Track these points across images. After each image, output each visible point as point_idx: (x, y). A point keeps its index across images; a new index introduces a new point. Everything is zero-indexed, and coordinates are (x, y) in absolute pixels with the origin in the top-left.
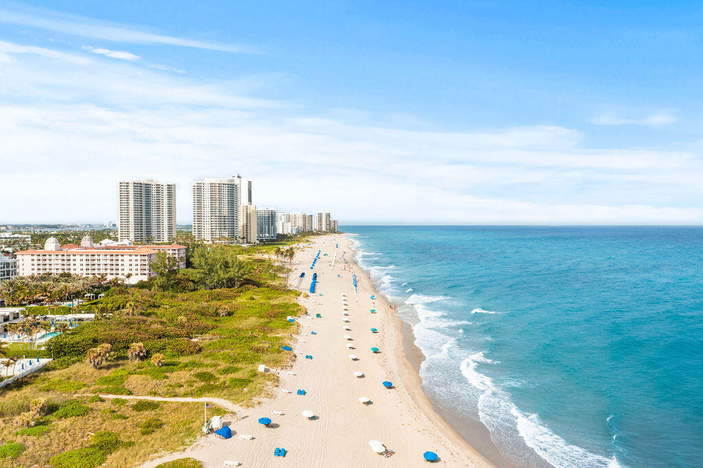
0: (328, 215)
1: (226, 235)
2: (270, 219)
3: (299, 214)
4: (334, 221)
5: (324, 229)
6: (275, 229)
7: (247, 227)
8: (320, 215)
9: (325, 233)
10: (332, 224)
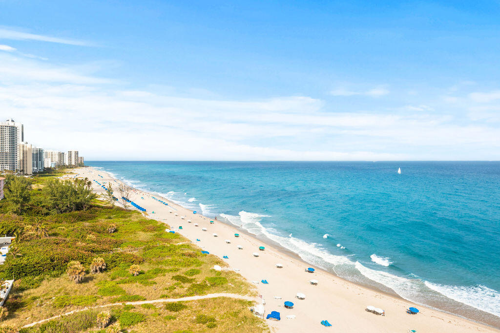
0: (77, 153)
1: (8, 168)
2: (38, 155)
3: (56, 152)
4: (81, 158)
5: (73, 163)
6: (42, 164)
7: (23, 161)
8: (70, 153)
9: (75, 167)
10: (80, 159)
